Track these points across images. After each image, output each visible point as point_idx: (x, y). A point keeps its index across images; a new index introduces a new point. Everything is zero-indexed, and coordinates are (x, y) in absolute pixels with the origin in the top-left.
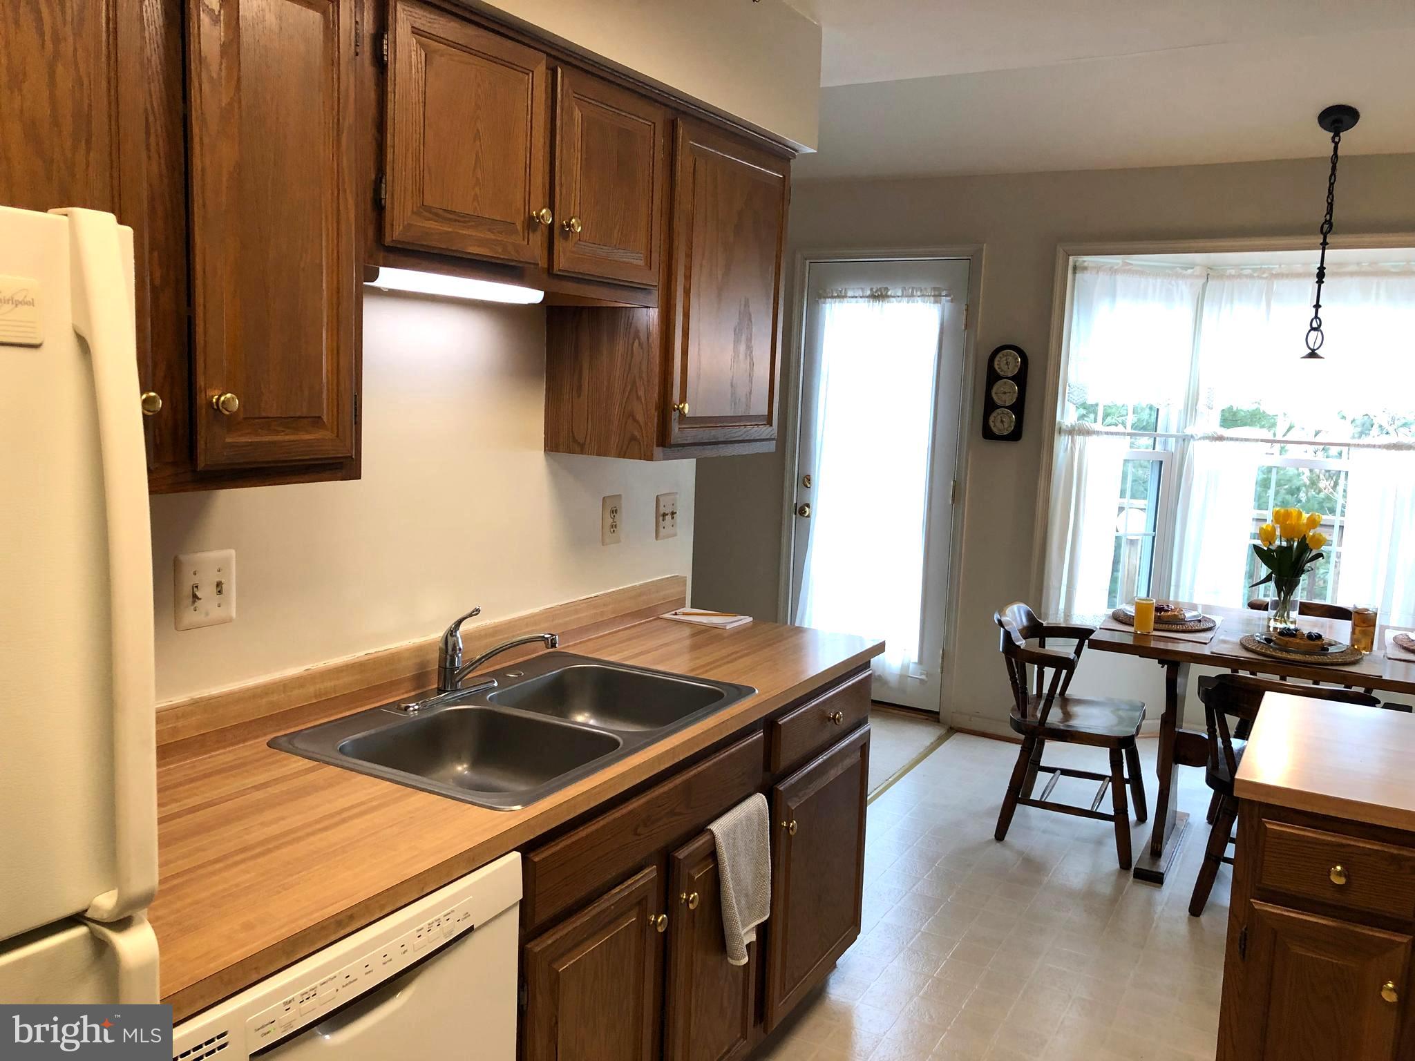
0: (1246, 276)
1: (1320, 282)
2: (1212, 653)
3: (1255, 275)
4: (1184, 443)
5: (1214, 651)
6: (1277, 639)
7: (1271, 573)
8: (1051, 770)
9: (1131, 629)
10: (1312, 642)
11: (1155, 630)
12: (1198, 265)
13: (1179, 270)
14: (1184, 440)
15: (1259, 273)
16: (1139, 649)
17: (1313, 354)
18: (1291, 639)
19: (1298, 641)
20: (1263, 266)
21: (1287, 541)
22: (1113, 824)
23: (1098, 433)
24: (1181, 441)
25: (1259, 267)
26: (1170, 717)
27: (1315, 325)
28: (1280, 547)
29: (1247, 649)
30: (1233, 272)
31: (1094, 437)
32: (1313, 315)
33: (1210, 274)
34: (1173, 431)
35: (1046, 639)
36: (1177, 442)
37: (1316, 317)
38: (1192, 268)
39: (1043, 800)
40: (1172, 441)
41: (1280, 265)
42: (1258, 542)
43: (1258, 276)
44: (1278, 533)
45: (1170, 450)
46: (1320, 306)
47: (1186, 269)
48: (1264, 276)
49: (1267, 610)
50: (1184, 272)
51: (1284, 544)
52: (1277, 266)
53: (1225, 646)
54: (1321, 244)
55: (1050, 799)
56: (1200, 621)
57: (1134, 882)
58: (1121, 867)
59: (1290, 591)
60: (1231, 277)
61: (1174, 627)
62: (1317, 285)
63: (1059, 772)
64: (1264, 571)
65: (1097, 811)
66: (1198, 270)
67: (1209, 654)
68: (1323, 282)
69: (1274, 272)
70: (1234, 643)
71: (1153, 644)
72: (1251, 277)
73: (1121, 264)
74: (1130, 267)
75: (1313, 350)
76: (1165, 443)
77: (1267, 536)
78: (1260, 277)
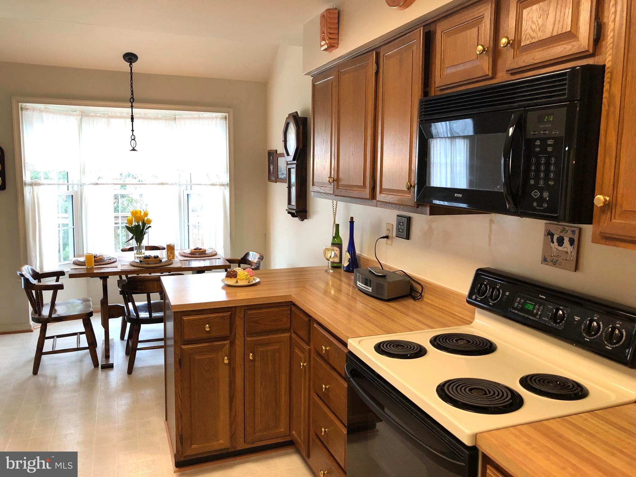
0: (99, 116)
1: (132, 121)
2: (121, 270)
3: (102, 116)
4: (81, 187)
5: (122, 269)
6: (144, 260)
7: (133, 236)
8: (52, 337)
9: (85, 267)
10: (156, 259)
11: (95, 265)
12: (78, 110)
13: (71, 112)
14: (81, 185)
15: (104, 116)
16: (90, 274)
17: (134, 150)
18: (149, 259)
19: (151, 259)
20: (105, 113)
21: (137, 223)
22: (88, 350)
23: (44, 184)
24: (79, 186)
25: (103, 113)
26: (104, 301)
27: (133, 138)
28: (135, 225)
29: (134, 266)
30: (93, 114)
31: (42, 186)
32: (132, 134)
33: (83, 115)
34: (76, 182)
35: (41, 279)
36: (78, 186)
37: (133, 135)
38: (76, 112)
39: (54, 350)
40: (76, 187)
41: (112, 112)
42: (127, 225)
43: (103, 117)
44: (133, 220)
45: (75, 190)
46: (134, 131)
47: (73, 112)
48: (106, 116)
49: (133, 251)
50: (73, 113)
51: (137, 224)
52: (110, 113)
53: (125, 266)
54: (131, 106)
55: (57, 349)
56: (110, 259)
57: (101, 371)
58: (95, 367)
59: (141, 242)
60: (92, 116)
61: (102, 263)
62: (131, 122)
63: (55, 337)
64: (131, 235)
65: (80, 347)
66: (78, 113)
67: (120, 270)
68: (133, 121)
69: (109, 115)
70: (128, 265)
71: (95, 271)
72: (100, 117)
73: (44, 107)
74: (48, 109)
75: (134, 148)
76: (73, 187)
77: (130, 222)
78: (104, 117)
